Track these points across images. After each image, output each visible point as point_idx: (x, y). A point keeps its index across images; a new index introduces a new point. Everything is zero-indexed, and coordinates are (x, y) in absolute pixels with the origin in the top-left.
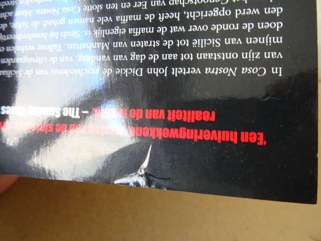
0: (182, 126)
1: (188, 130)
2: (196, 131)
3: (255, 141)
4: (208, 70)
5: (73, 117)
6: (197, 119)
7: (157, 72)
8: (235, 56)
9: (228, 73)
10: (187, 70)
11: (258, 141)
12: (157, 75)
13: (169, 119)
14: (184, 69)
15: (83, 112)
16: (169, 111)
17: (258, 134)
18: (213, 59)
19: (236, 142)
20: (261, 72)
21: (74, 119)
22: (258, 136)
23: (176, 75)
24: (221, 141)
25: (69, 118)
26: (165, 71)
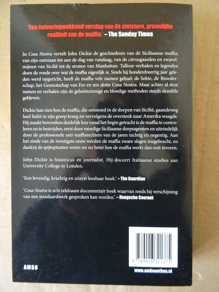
0: (60, 30)
1: (58, 29)
2: (55, 29)
3: (32, 26)
4: (51, 54)
5: (112, 32)
6: (55, 33)
7: (73, 54)
8: (40, 61)
9: (43, 53)
10: (60, 54)
11: (31, 26)
12: (72, 52)
13: (66, 33)
14: (61, 55)
15: (107, 35)
16: (66, 36)
17: (31, 29)
18: (49, 59)
19: (39, 25)
20: (30, 54)
21: (111, 31)
22: (31, 28)
23: (64, 52)
24: (45, 25)
25: (114, 32)
26: (69, 54)
